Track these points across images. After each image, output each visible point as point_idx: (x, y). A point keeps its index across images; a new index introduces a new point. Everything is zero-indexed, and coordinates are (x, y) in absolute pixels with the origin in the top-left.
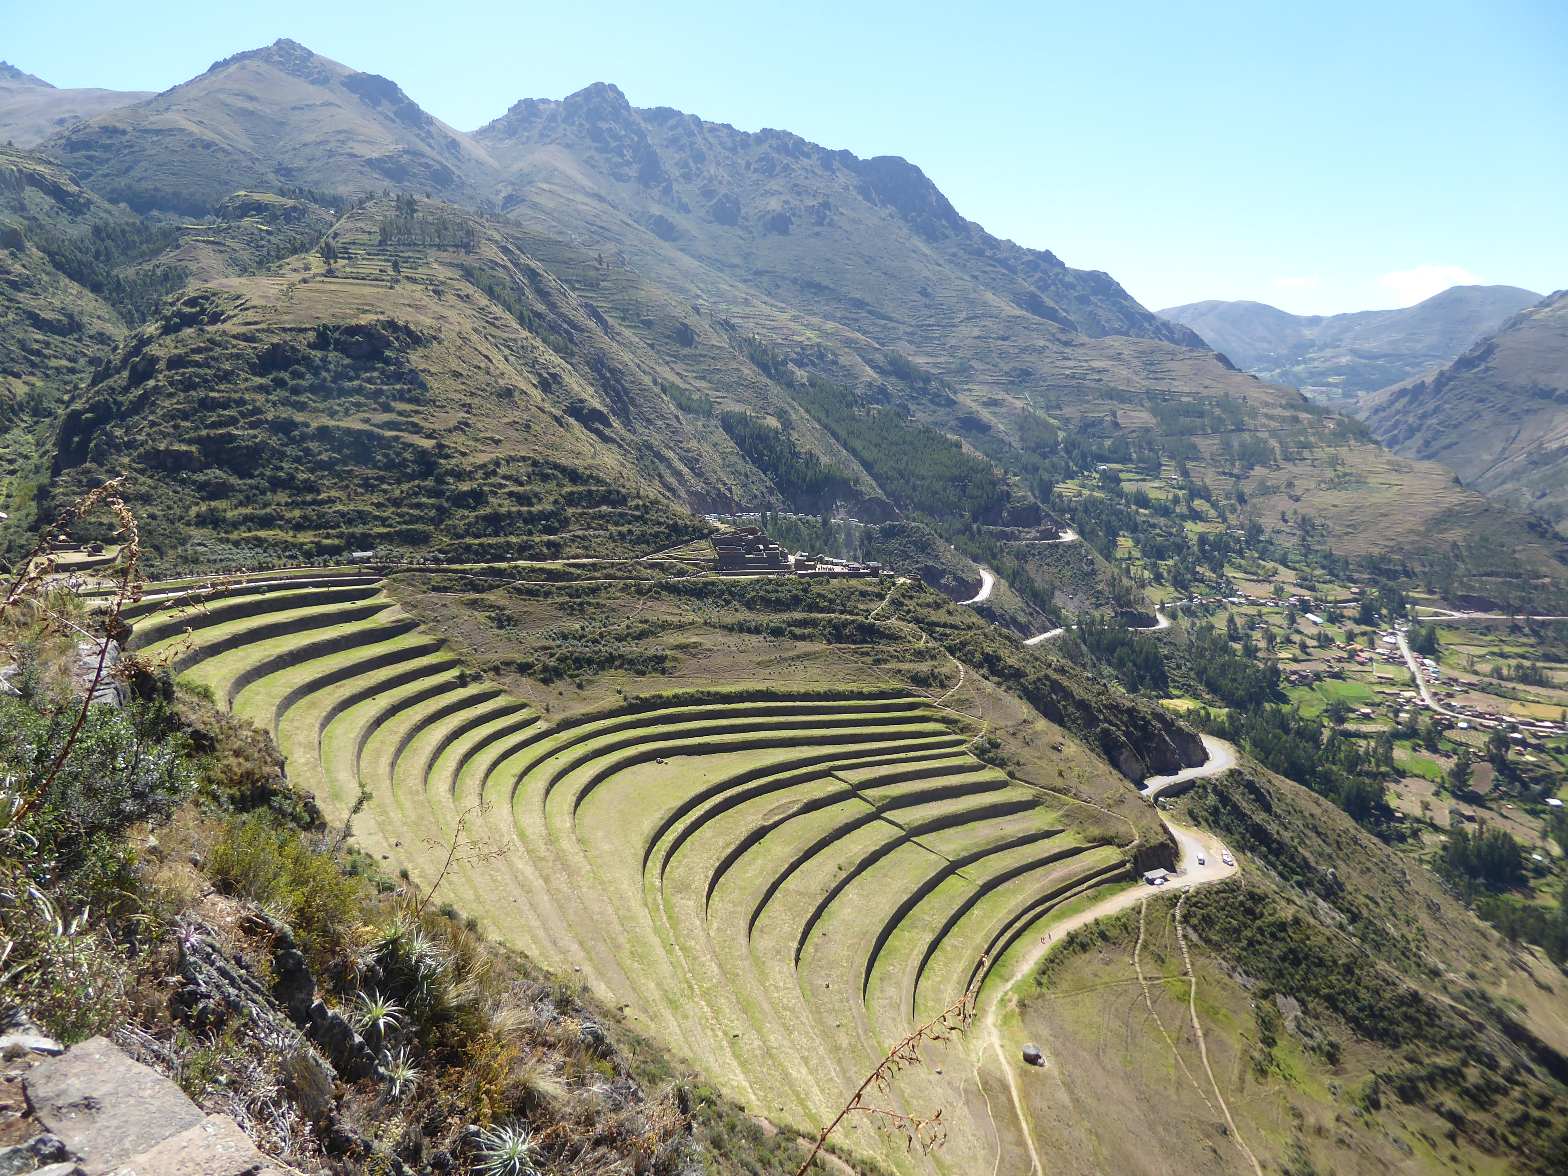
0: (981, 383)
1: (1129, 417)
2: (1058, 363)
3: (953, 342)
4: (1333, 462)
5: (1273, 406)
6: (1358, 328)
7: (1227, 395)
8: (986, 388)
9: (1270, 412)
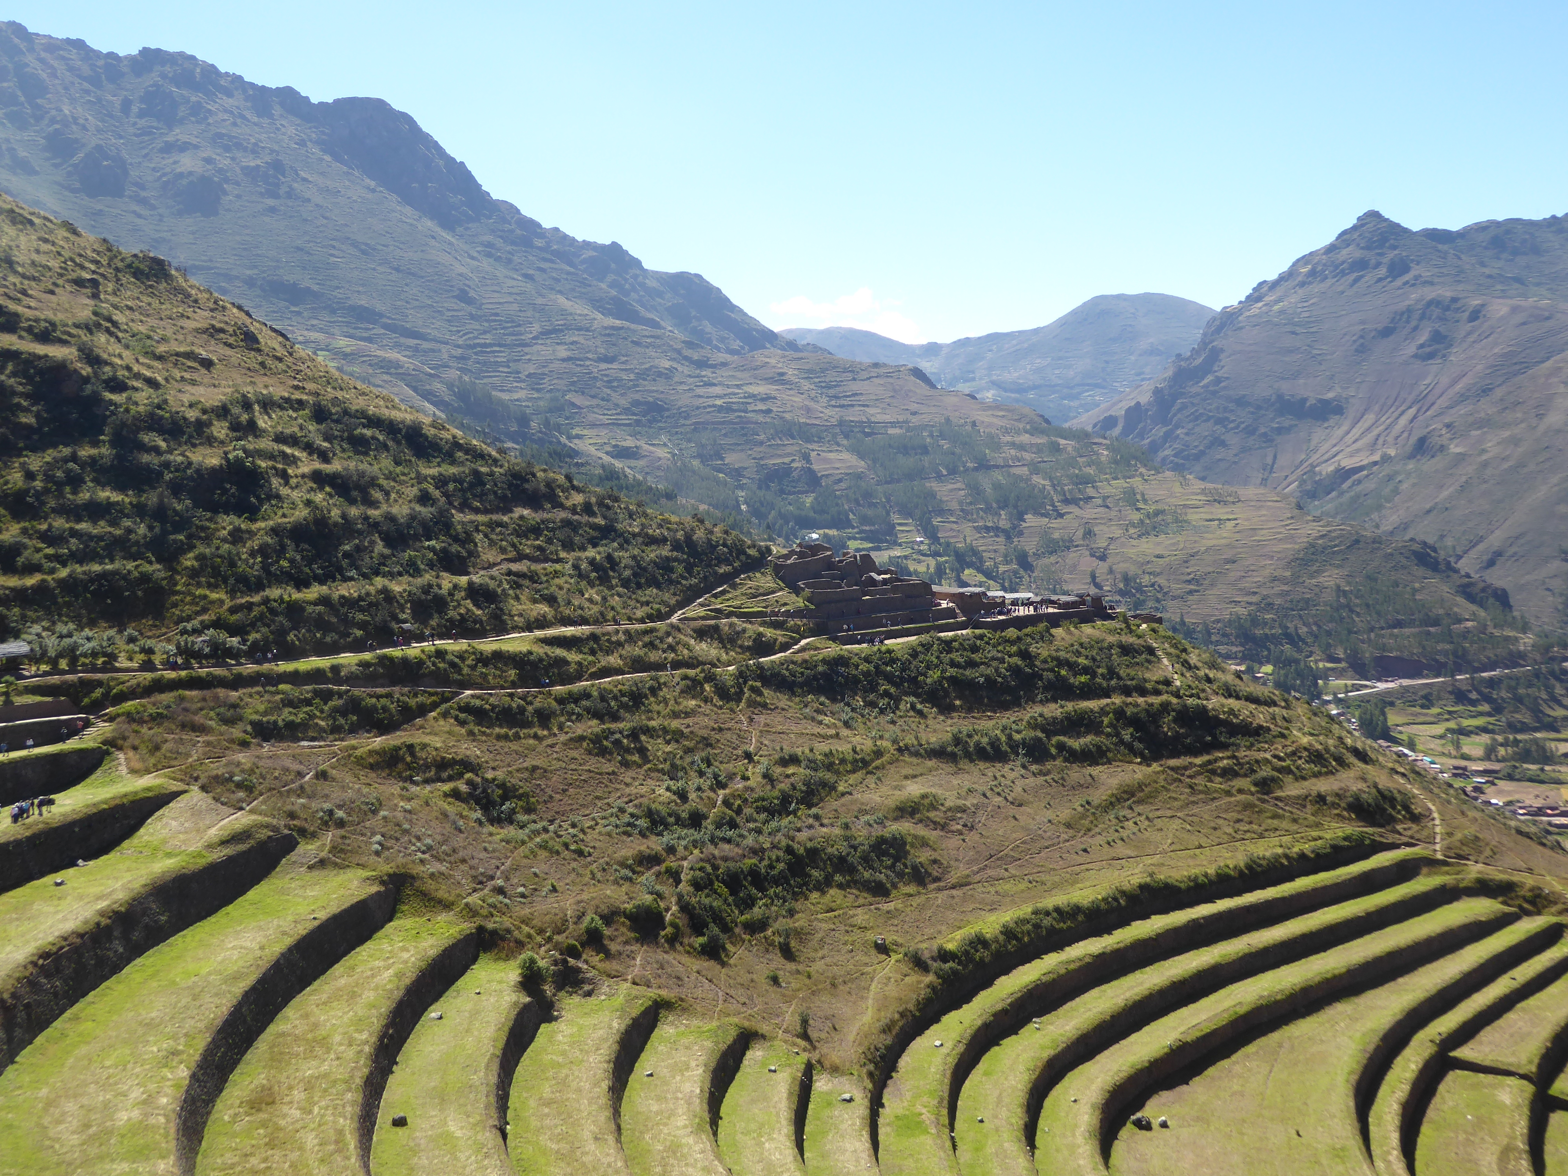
0: (593, 425)
1: (827, 461)
2: (701, 391)
3: (531, 369)
4: (1131, 498)
5: (1018, 432)
6: (989, 355)
7: (948, 420)
8: (603, 432)
9: (1018, 439)
